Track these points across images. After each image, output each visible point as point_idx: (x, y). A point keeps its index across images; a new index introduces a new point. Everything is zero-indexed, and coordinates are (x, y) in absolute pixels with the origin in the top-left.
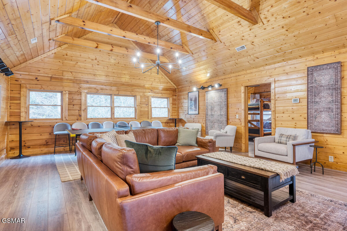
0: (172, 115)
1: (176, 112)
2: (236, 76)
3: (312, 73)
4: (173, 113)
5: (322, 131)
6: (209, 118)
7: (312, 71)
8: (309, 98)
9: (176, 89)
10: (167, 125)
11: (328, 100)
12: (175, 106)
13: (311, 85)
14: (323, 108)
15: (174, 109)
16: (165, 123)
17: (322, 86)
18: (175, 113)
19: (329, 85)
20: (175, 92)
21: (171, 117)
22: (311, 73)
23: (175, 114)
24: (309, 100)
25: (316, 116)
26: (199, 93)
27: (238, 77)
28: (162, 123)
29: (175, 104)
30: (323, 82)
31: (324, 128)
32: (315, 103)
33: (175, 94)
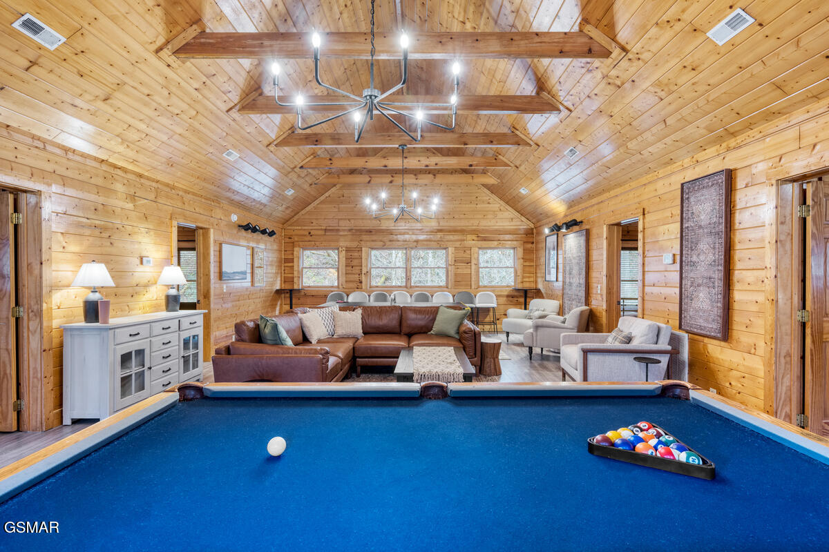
0: (522, 282)
1: (532, 275)
2: (599, 203)
3: (688, 198)
4: (523, 277)
5: (699, 331)
6: (567, 291)
7: (688, 193)
8: (684, 252)
9: (532, 229)
10: (511, 301)
11: (708, 259)
12: (532, 264)
13: (687, 225)
14: (703, 277)
15: (527, 269)
16: (508, 296)
17: (700, 227)
18: (529, 277)
19: (710, 224)
20: (531, 235)
21: (520, 286)
22: (687, 196)
23: (532, 279)
24: (684, 258)
25: (693, 296)
26: (557, 237)
27: (601, 205)
28: (498, 296)
29: (531, 260)
30: (702, 217)
31: (701, 322)
32: (691, 266)
33: (531, 240)
